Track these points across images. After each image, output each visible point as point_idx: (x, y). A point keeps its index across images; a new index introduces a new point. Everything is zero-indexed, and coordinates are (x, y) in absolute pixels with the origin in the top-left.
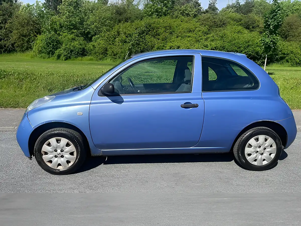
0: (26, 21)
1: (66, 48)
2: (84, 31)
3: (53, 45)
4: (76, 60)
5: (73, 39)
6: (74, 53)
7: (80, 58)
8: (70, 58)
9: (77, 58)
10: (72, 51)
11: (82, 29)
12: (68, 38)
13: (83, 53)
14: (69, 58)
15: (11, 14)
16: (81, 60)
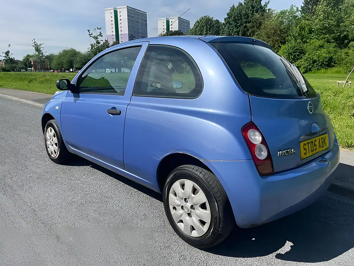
0: (273, 31)
1: (308, 58)
2: (340, 35)
3: (295, 56)
4: (318, 73)
5: (321, 47)
6: (317, 65)
7: (323, 70)
8: (311, 71)
9: (320, 71)
10: (314, 62)
11: (337, 33)
12: (315, 46)
13: (329, 63)
14: (309, 71)
15: (260, 24)
16: (324, 73)
